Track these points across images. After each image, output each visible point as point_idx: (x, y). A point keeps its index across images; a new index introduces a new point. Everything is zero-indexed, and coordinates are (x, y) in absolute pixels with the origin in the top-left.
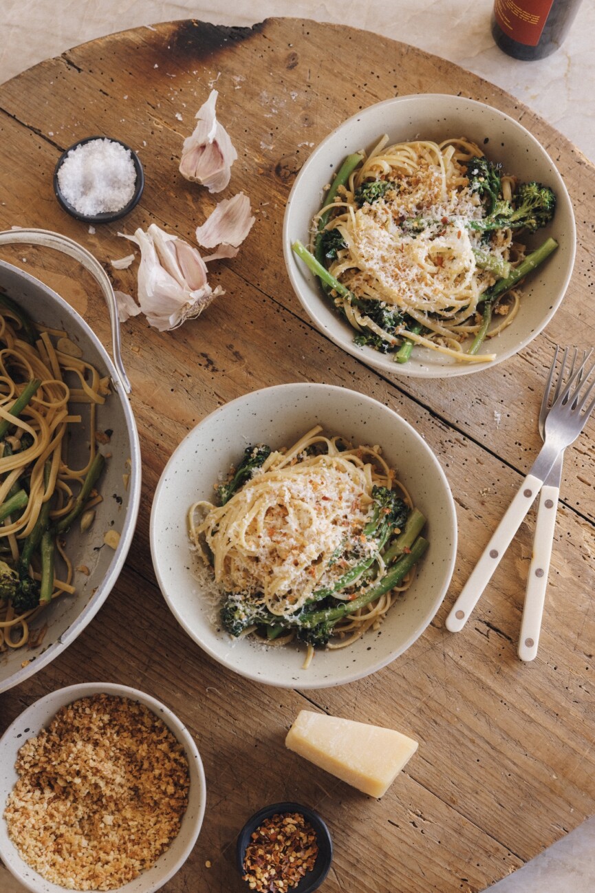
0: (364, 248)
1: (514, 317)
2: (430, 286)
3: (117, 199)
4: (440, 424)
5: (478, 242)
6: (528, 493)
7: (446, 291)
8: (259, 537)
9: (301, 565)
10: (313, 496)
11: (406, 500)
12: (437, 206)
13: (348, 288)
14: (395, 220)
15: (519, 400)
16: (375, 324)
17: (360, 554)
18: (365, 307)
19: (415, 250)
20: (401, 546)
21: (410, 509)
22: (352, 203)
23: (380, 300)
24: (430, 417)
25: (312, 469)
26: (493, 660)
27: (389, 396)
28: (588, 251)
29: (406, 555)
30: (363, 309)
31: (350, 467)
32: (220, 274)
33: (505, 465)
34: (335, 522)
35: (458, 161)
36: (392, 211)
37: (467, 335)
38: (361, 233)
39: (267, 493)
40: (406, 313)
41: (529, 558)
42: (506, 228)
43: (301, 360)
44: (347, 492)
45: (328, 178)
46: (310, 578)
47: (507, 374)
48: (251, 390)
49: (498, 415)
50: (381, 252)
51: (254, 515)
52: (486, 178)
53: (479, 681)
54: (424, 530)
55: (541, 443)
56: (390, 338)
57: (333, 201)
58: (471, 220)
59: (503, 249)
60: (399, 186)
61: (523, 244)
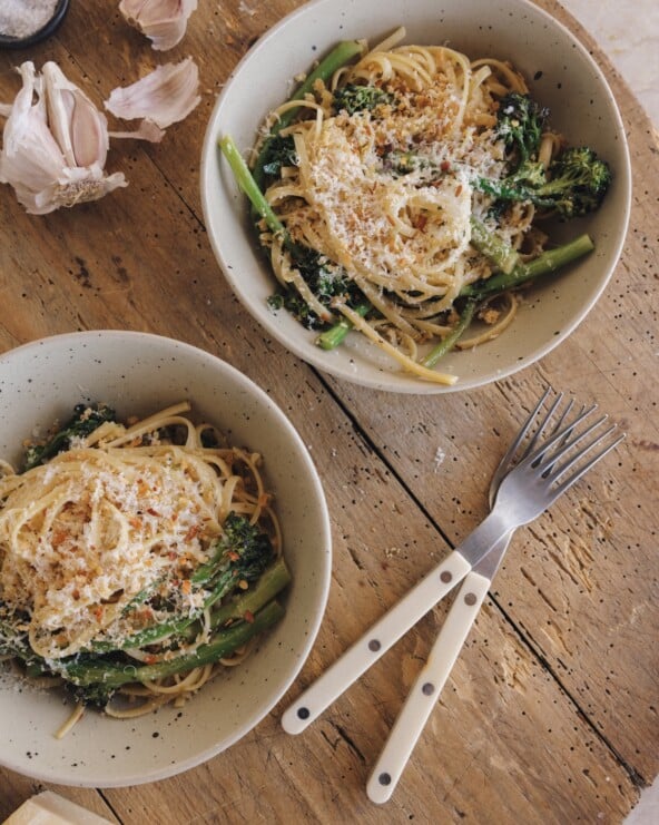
0: (318, 172)
1: (502, 331)
2: (397, 253)
3: (26, 20)
4: (361, 444)
5: (483, 212)
6: (446, 577)
7: (416, 267)
8: (40, 540)
9: (85, 600)
10: (136, 503)
11: (273, 542)
12: (442, 143)
13: (284, 224)
14: (378, 147)
15: (476, 442)
16: (305, 285)
17: (177, 606)
18: (301, 256)
19: (390, 196)
20: (243, 608)
21: (276, 556)
22: (326, 108)
23: (321, 251)
24: (352, 430)
25: (150, 463)
26: (333, 781)
27: (306, 387)
28: (628, 269)
29: (245, 622)
30: (297, 259)
31: (206, 474)
32: (135, 160)
33: (430, 524)
34: (156, 549)
35: (492, 94)
36: (377, 134)
37: (431, 336)
38: (321, 150)
39: (76, 479)
40: (353, 281)
41: (423, 660)
42: (528, 202)
43: (205, 304)
44: (188, 512)
45: (307, 65)
46: (93, 621)
47: (471, 403)
48: (126, 327)
49: (442, 455)
50: (341, 185)
51: (42, 506)
52: (521, 123)
53: (304, 804)
54: (283, 594)
55: (488, 511)
56: (322, 310)
57: (303, 98)
58: (483, 176)
59: (515, 231)
60: (398, 102)
61: (546, 233)
